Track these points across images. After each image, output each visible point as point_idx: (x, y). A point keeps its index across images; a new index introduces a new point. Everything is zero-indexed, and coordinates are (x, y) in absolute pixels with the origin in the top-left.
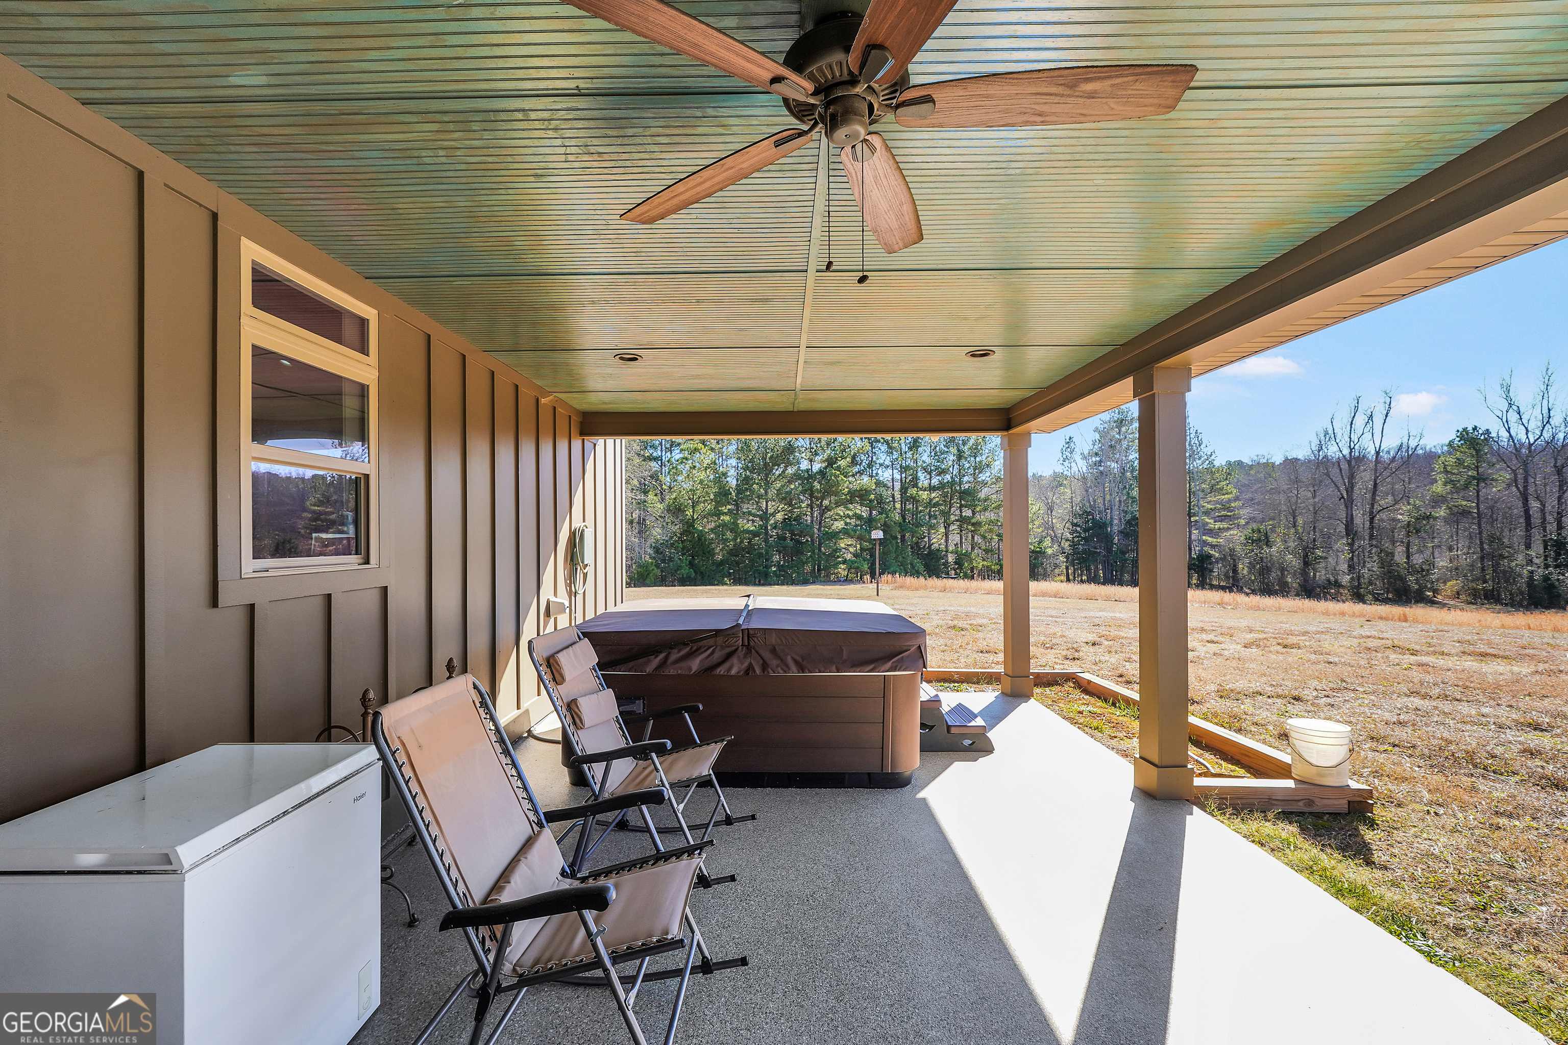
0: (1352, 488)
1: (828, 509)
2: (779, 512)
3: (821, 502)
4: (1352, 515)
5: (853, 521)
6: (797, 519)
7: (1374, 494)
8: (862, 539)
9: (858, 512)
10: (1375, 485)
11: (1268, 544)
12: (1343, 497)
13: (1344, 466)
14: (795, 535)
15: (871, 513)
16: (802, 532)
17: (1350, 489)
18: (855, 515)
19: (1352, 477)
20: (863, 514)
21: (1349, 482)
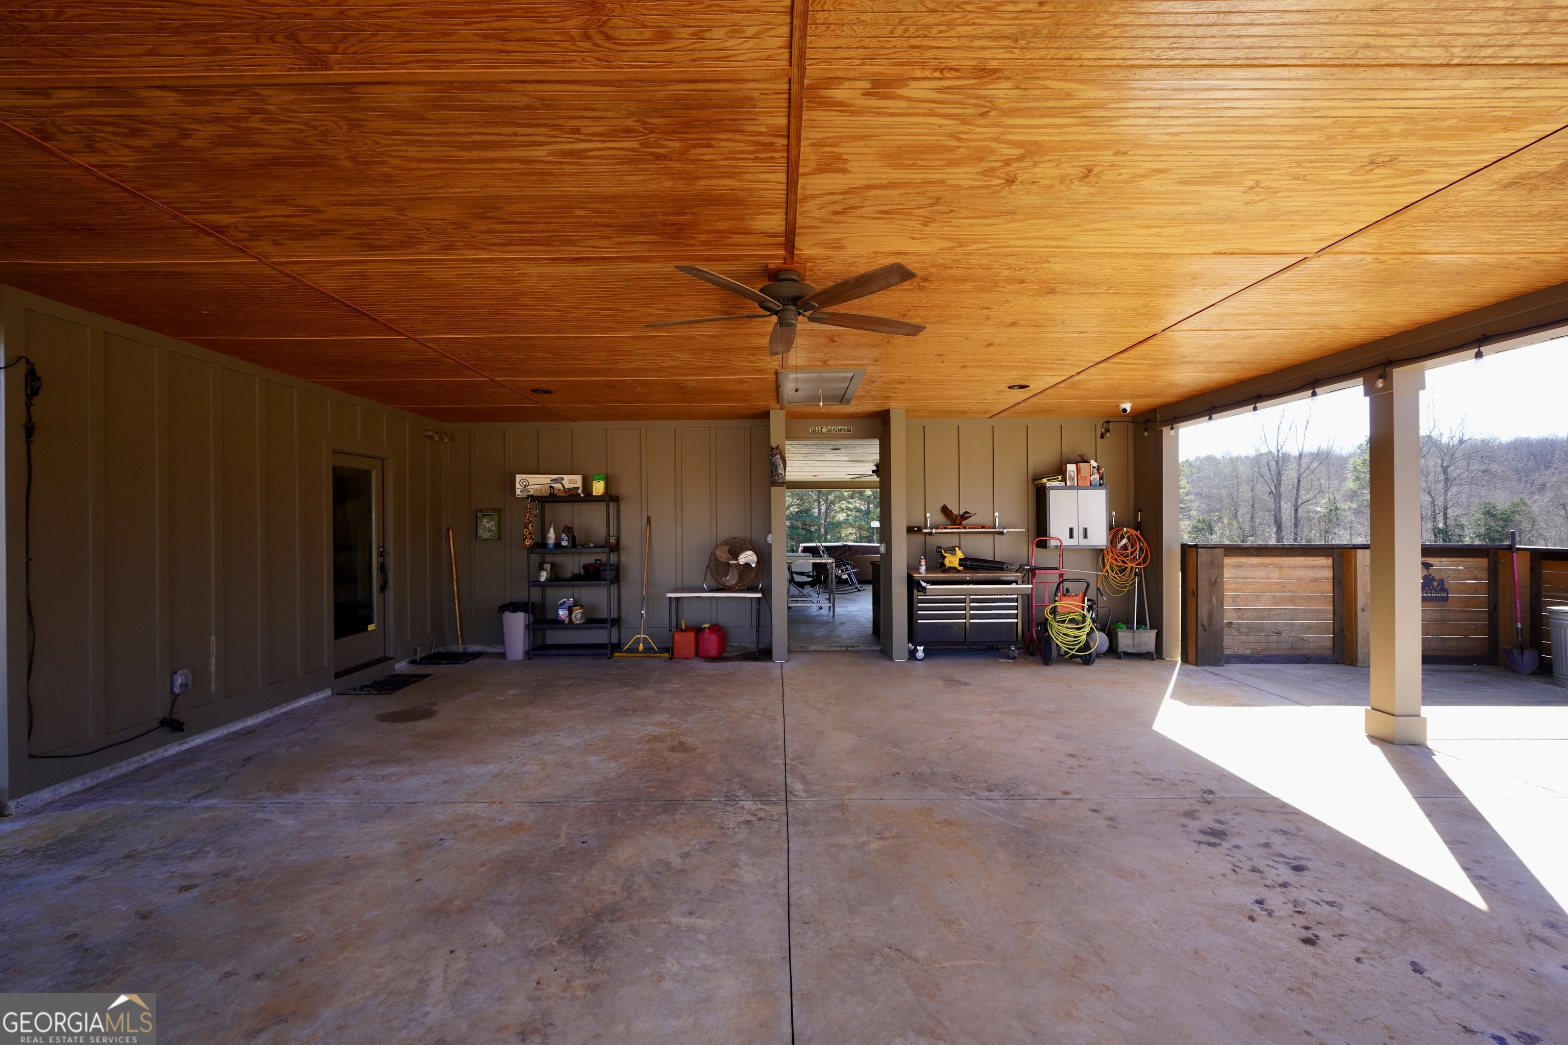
0: (1280, 485)
1: (833, 503)
2: (792, 506)
3: (827, 498)
4: (1280, 507)
5: (854, 513)
6: (807, 511)
7: (1298, 490)
8: (860, 529)
9: (857, 505)
10: (1299, 481)
11: (1211, 531)
12: (1272, 492)
13: (1273, 464)
14: (806, 525)
15: (868, 507)
16: (812, 523)
17: (1278, 485)
18: (855, 508)
19: (1279, 474)
20: (862, 507)
21: (1277, 479)
